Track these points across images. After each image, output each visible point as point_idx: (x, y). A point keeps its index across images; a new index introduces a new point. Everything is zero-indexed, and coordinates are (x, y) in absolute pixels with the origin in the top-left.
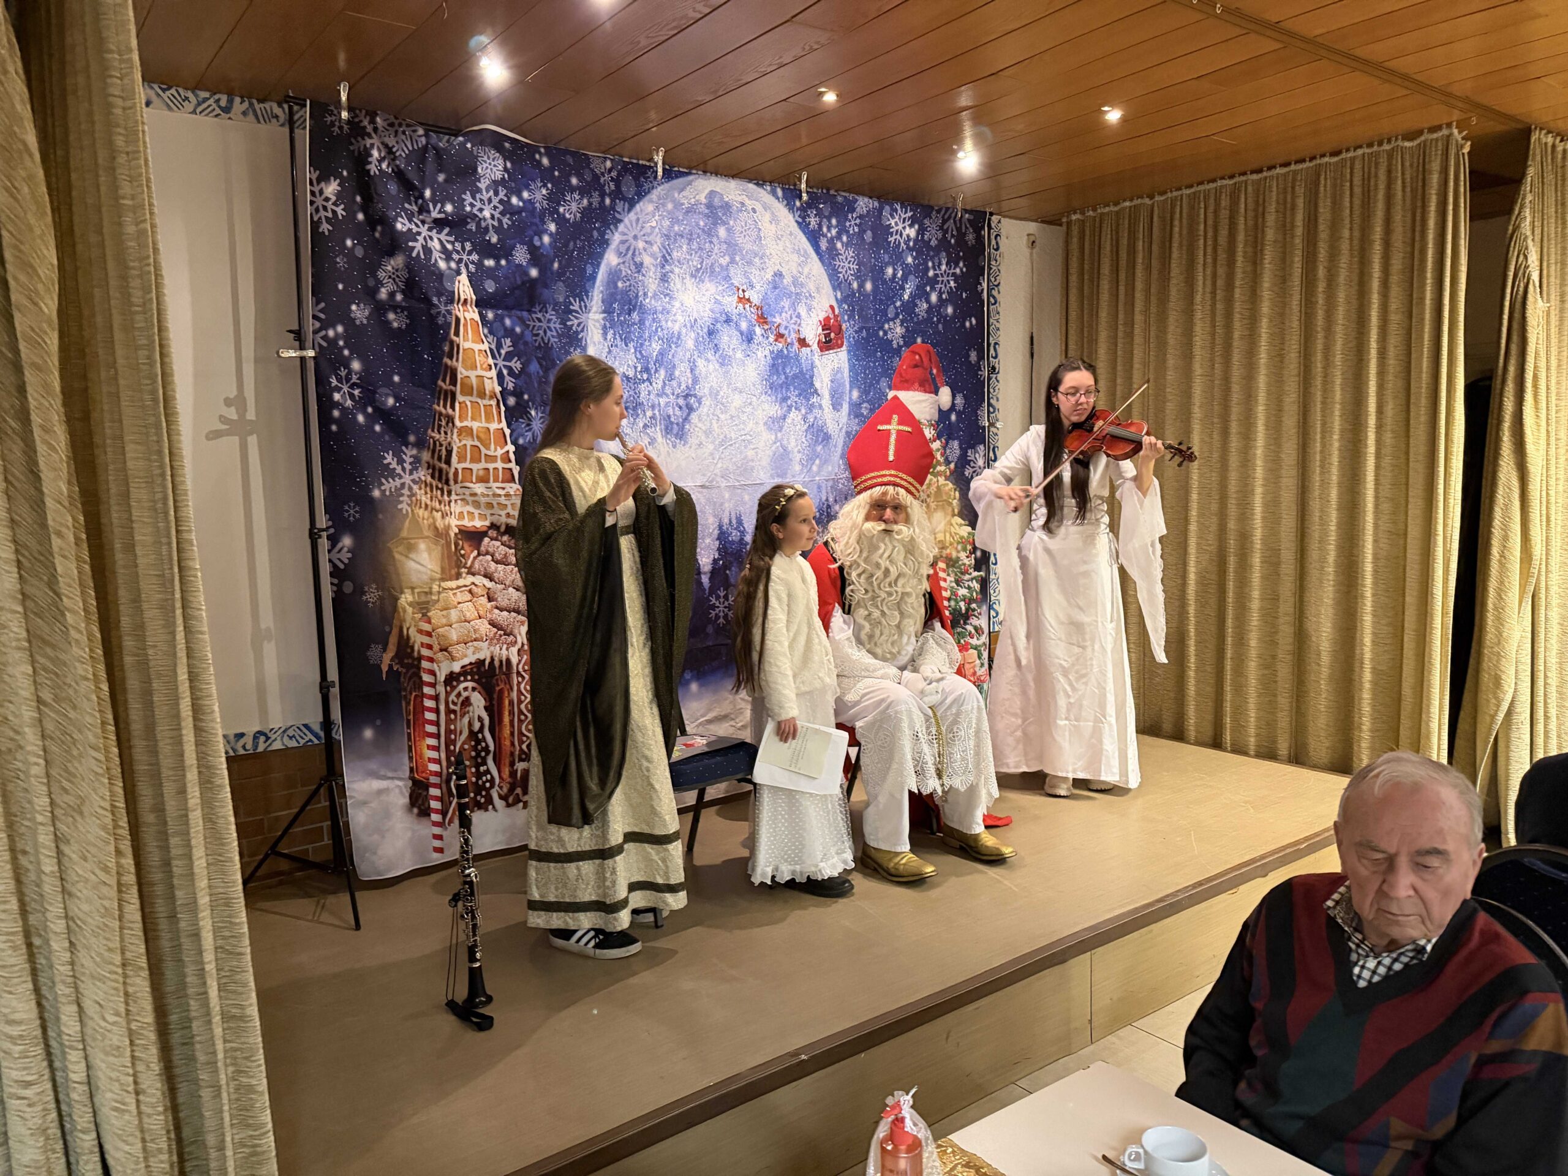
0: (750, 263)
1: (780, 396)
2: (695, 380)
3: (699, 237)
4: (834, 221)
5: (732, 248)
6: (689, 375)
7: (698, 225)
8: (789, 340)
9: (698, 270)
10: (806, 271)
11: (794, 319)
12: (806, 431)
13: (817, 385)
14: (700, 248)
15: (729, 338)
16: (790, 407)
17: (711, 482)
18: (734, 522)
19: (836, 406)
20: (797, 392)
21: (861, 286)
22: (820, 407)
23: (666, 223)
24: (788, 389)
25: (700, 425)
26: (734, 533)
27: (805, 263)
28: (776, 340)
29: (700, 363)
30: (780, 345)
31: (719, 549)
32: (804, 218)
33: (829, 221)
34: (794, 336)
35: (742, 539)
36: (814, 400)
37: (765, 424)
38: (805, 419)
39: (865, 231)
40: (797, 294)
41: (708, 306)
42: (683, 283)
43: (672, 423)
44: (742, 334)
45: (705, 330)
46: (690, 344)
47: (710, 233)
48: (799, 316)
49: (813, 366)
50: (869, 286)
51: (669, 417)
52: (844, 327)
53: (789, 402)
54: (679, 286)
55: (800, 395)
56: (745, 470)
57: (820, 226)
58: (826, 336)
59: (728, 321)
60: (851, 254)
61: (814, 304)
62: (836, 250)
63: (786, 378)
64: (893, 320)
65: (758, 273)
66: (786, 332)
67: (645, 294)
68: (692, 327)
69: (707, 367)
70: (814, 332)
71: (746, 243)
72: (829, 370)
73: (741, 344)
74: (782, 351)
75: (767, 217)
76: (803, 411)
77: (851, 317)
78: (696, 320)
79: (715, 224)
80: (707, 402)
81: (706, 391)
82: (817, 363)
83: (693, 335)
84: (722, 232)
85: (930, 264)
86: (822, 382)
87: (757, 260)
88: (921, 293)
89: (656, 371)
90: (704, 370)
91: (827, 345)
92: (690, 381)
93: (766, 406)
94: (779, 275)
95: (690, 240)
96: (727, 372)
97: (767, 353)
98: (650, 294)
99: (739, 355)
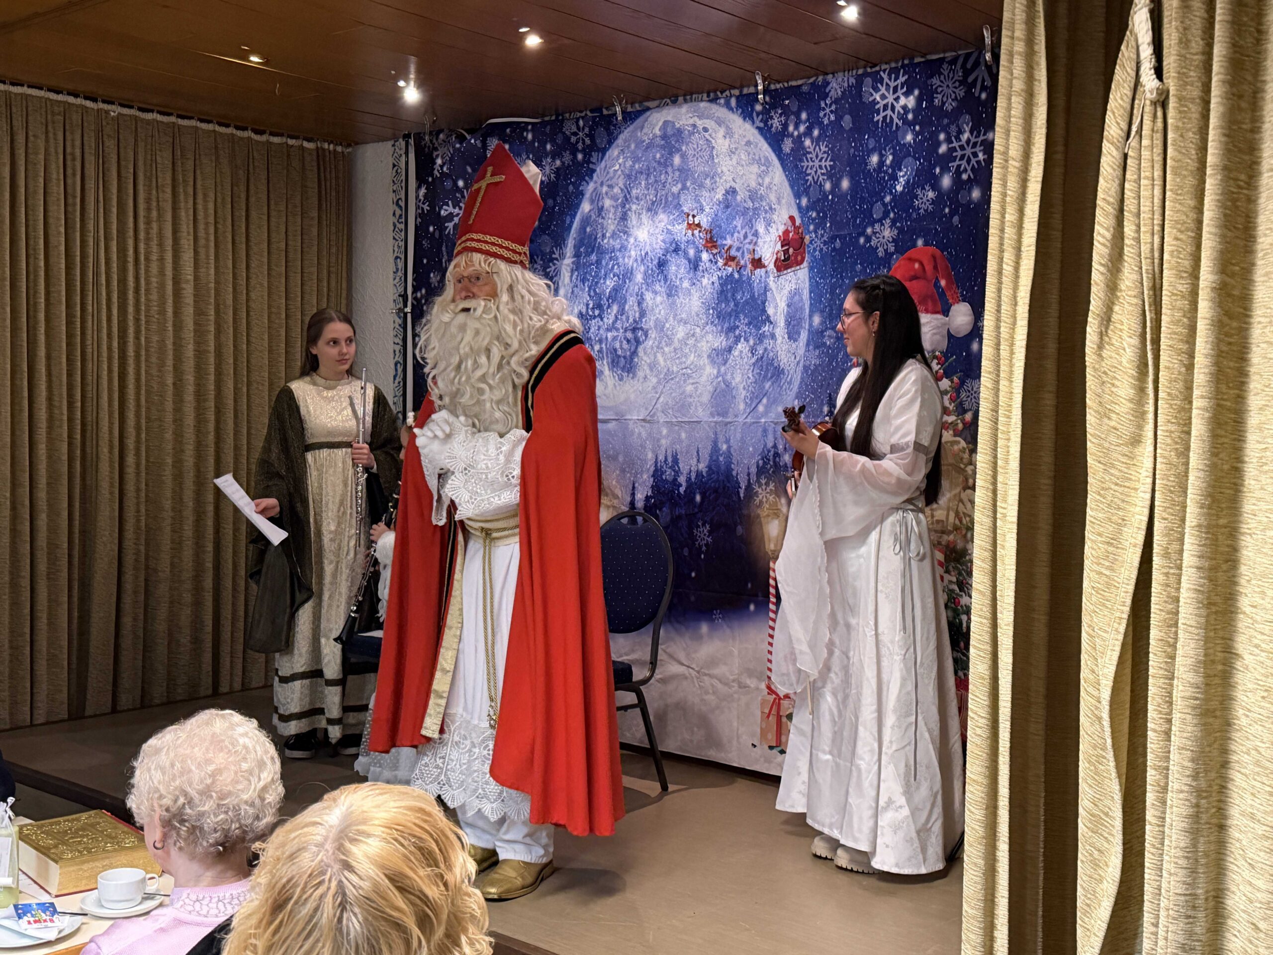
0: (701, 186)
1: (726, 325)
2: (643, 314)
3: (655, 170)
4: (804, 116)
5: (684, 173)
6: (636, 308)
7: (654, 157)
8: (742, 262)
9: (653, 203)
10: (767, 180)
11: (750, 237)
12: (754, 364)
13: (770, 311)
14: (656, 181)
15: (677, 268)
16: (737, 339)
17: (652, 416)
18: (670, 460)
19: (792, 336)
20: (746, 321)
21: (836, 185)
22: (773, 336)
23: (629, 163)
24: (737, 317)
25: (645, 358)
26: (669, 471)
27: (766, 172)
28: (725, 264)
29: (648, 296)
30: (730, 269)
31: (652, 487)
32: (766, 123)
33: (798, 116)
34: (748, 257)
35: (675, 480)
36: (766, 328)
37: (709, 356)
38: (753, 351)
39: (842, 118)
40: (755, 209)
41: (661, 238)
42: (639, 218)
43: (619, 356)
44: (690, 261)
45: (655, 262)
46: (639, 277)
47: (665, 164)
48: (756, 234)
49: (766, 289)
50: (845, 184)
51: (615, 350)
52: (807, 239)
53: (737, 332)
54: (634, 222)
55: (750, 324)
56: (683, 406)
57: (785, 126)
58: (786, 252)
59: (676, 250)
60: (823, 149)
61: (775, 217)
62: (804, 148)
63: (736, 305)
64: (880, 221)
65: (708, 194)
66: (739, 254)
67: (604, 236)
68: (642, 260)
69: (656, 301)
70: (771, 250)
71: (698, 167)
72: (785, 292)
73: (688, 273)
74: (732, 275)
75: (722, 131)
76: (751, 342)
77: (820, 225)
78: (647, 253)
79: (671, 154)
80: (653, 334)
81: (652, 324)
82: (772, 285)
83: (642, 268)
84: (677, 160)
85: (942, 137)
86: (776, 307)
87: (708, 181)
88: (925, 177)
89: (609, 307)
90: (650, 303)
91: (784, 264)
92: (637, 315)
93: (710, 337)
94: (732, 192)
95: (648, 175)
96: (674, 303)
97: (715, 279)
98: (608, 235)
99: (686, 284)
